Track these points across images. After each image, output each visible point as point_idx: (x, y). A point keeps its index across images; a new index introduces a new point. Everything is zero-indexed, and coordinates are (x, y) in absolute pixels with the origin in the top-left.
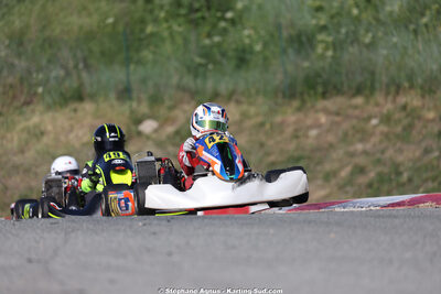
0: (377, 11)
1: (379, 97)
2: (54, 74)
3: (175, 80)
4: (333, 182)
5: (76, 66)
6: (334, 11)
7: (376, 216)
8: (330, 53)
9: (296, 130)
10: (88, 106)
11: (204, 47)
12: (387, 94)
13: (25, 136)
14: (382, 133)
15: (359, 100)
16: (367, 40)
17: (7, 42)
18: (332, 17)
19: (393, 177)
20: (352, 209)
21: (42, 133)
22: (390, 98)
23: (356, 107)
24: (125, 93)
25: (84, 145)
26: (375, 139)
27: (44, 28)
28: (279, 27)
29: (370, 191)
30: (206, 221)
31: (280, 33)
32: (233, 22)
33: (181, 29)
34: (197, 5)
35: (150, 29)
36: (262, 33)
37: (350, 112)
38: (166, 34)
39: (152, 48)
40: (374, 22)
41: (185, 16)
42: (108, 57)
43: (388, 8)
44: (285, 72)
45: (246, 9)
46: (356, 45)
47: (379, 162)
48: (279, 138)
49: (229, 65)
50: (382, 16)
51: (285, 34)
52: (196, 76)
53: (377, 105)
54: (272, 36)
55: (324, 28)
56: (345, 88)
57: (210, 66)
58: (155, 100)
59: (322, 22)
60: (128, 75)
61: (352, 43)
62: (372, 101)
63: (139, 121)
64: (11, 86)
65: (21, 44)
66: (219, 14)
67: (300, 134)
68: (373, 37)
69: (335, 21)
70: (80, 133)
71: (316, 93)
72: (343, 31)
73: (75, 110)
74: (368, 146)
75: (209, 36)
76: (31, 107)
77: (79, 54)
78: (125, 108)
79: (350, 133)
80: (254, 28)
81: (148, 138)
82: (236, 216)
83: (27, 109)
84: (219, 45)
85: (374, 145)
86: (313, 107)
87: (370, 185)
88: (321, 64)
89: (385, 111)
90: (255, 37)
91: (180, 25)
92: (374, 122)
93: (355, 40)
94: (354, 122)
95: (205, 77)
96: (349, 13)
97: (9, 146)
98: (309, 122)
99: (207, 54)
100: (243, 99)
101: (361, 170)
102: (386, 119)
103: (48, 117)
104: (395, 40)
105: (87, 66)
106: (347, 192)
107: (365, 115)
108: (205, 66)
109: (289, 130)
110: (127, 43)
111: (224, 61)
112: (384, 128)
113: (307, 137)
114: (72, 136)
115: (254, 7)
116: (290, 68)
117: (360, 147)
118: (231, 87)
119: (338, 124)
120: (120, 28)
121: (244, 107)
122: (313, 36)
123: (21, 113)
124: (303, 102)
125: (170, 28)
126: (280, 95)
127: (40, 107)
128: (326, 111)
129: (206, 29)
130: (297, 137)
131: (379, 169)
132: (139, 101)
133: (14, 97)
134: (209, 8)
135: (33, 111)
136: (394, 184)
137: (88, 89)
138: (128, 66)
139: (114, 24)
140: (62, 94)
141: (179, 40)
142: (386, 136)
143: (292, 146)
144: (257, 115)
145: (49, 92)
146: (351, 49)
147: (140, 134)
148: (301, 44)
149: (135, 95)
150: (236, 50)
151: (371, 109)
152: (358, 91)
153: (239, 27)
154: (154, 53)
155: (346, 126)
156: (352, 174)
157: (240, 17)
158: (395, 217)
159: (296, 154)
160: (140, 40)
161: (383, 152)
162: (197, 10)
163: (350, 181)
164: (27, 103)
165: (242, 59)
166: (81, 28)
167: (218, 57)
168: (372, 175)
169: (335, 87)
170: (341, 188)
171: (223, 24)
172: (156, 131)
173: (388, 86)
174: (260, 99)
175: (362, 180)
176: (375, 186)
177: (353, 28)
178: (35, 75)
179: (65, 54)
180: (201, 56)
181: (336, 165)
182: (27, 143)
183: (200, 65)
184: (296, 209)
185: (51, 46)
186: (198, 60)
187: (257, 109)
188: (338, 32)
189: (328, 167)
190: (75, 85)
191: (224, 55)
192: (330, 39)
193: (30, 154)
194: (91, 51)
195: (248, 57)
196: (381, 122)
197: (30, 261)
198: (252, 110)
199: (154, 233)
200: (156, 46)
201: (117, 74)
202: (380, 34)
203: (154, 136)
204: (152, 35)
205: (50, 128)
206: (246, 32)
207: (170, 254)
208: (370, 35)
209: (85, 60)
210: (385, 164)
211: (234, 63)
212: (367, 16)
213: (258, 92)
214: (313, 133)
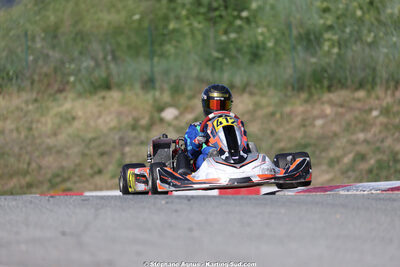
0: (379, 13)
1: (379, 91)
2: (85, 64)
3: (195, 73)
4: (337, 167)
5: (105, 58)
6: (339, 12)
7: (377, 199)
8: (336, 50)
9: (304, 120)
10: (115, 94)
11: (221, 43)
12: (387, 89)
13: (58, 120)
14: (381, 124)
15: (361, 94)
16: (369, 40)
17: (43, 35)
18: (338, 18)
19: (391, 164)
20: (355, 192)
21: (74, 118)
22: (389, 92)
23: (359, 100)
24: (149, 83)
25: (111, 129)
26: (375, 130)
27: (76, 23)
28: (289, 26)
29: (370, 176)
30: (223, 201)
31: (291, 31)
32: (248, 20)
33: (200, 26)
34: (215, 5)
35: (172, 26)
36: (275, 31)
37: (353, 104)
38: (187, 30)
39: (174, 43)
40: (376, 23)
41: (204, 14)
42: (135, 50)
43: (389, 11)
44: (295, 67)
45: (260, 9)
46: (358, 43)
47: (378, 149)
48: (287, 127)
49: (244, 60)
50: (383, 18)
51: (295, 32)
52: (214, 69)
53: (378, 98)
54: (283, 34)
55: (330, 28)
56: (349, 82)
57: (227, 60)
58: (176, 90)
59: (329, 22)
60: (152, 66)
61: (356, 41)
62: (373, 95)
63: (161, 109)
64: (46, 75)
65: (55, 37)
66: (235, 13)
67: (307, 123)
68: (375, 37)
69: (341, 21)
70: (108, 119)
71: (322, 87)
72: (348, 30)
73: (104, 98)
74: (369, 136)
75: (226, 32)
76: (64, 94)
77: (108, 47)
78: (149, 97)
79: (353, 123)
80: (267, 26)
81: (169, 124)
82: (250, 196)
83: (60, 96)
84: (235, 41)
85: (375, 135)
86: (319, 99)
87: (370, 171)
88: (327, 60)
89: (384, 104)
90: (267, 35)
91: (199, 23)
92: (375, 113)
93: (359, 39)
94: (357, 113)
95: (222, 70)
96: (354, 14)
97: (44, 129)
98: (316, 112)
99: (223, 49)
100: (256, 90)
101: (362, 157)
102: (386, 111)
103: (78, 104)
104: (394, 39)
105: (115, 58)
106: (349, 178)
107: (367, 107)
108: (222, 60)
109: (298, 120)
110: (152, 38)
111: (239, 56)
112: (383, 119)
113: (314, 126)
114: (100, 121)
115: (268, 7)
116: (299, 63)
117: (361, 136)
118: (245, 79)
119: (342, 115)
120: (146, 24)
121: (257, 98)
122: (321, 34)
123: (55, 100)
124: (311, 95)
125: (190, 24)
126: (290, 88)
127: (71, 95)
128: (332, 103)
129: (223, 26)
130: (304, 126)
131: (379, 156)
132: (162, 91)
133: (49, 85)
134: (226, 7)
135: (66, 98)
136: (392, 171)
137: (115, 79)
138: (152, 59)
139: (140, 21)
140: (92, 83)
141: (199, 37)
142: (386, 126)
143: (300, 135)
144: (269, 105)
145: (80, 81)
146: (354, 48)
147: (162, 120)
148: (309, 41)
149: (158, 85)
150: (251, 46)
151: (373, 102)
152: (361, 86)
153: (253, 25)
154: (176, 47)
155: (349, 117)
156: (354, 160)
157: (255, 17)
158: (394, 200)
159: (303, 142)
160: (164, 35)
161: (382, 141)
162: (216, 9)
163: (352, 167)
164: (61, 91)
165: (256, 54)
166: (109, 23)
167: (234, 52)
168: (372, 162)
169: (340, 81)
170: (344, 173)
171: (238, 22)
172: (176, 118)
173: (387, 81)
174: (271, 92)
175: (364, 166)
176: (375, 172)
177: (356, 28)
178: (67, 65)
179: (95, 46)
180: (218, 51)
181: (340, 153)
182: (59, 126)
183: (218, 59)
184: (304, 191)
185: (82, 39)
186: (216, 54)
187: (269, 100)
188: (343, 32)
189: (332, 154)
190: (104, 75)
191: (239, 50)
192: (335, 38)
193: (62, 137)
194: (118, 44)
195: (261, 52)
196: (381, 113)
197: (64, 234)
198: (264, 101)
199: (176, 211)
200: (178, 41)
201: (142, 66)
202: (381, 34)
203: (175, 123)
204: (174, 31)
205: (80, 113)
206: (260, 30)
207: (191, 230)
208: (372, 35)
209: (113, 52)
210: (384, 152)
211: (248, 57)
212: (370, 17)
213: (269, 85)
214: (319, 122)
